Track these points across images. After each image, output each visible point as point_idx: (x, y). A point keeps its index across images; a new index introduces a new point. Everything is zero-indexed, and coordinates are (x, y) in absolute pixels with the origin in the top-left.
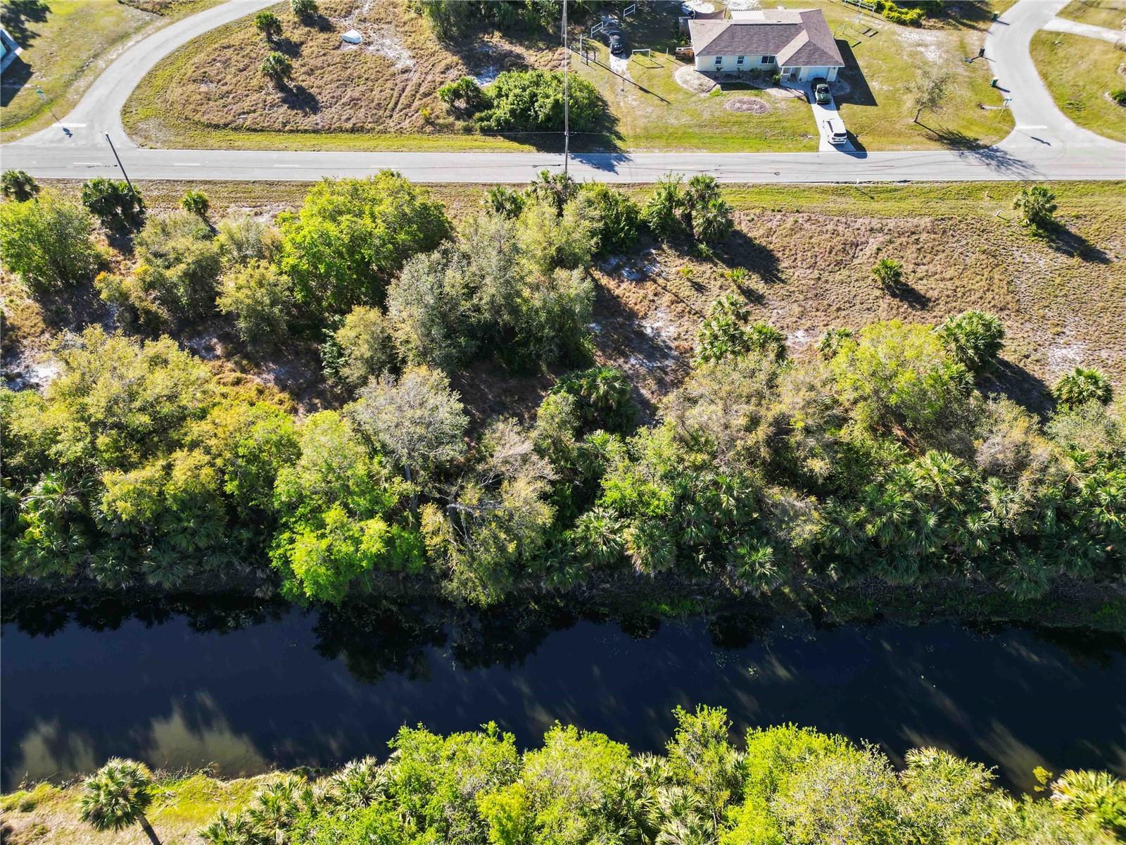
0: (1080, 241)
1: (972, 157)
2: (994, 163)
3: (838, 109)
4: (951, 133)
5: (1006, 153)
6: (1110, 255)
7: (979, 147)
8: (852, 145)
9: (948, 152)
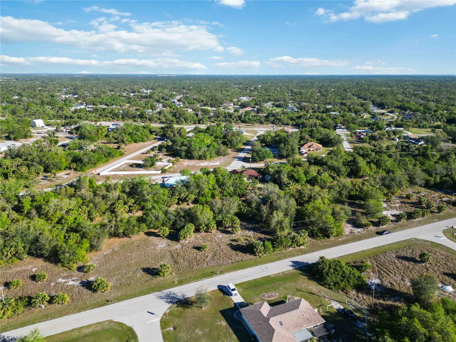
0: (149, 273)
1: (180, 296)
2: (172, 295)
3: (235, 304)
4: (187, 308)
5: (166, 301)
6: (141, 272)
7: (177, 303)
8: (224, 290)
9: (189, 296)
